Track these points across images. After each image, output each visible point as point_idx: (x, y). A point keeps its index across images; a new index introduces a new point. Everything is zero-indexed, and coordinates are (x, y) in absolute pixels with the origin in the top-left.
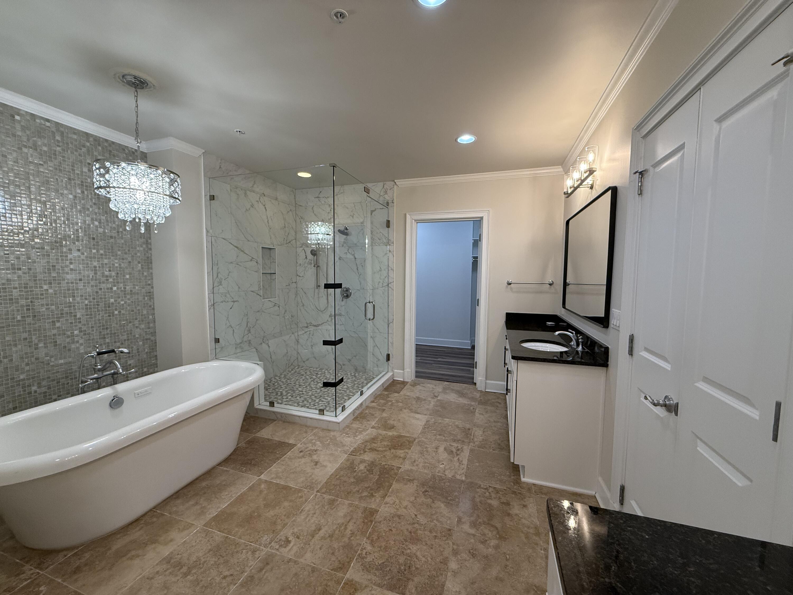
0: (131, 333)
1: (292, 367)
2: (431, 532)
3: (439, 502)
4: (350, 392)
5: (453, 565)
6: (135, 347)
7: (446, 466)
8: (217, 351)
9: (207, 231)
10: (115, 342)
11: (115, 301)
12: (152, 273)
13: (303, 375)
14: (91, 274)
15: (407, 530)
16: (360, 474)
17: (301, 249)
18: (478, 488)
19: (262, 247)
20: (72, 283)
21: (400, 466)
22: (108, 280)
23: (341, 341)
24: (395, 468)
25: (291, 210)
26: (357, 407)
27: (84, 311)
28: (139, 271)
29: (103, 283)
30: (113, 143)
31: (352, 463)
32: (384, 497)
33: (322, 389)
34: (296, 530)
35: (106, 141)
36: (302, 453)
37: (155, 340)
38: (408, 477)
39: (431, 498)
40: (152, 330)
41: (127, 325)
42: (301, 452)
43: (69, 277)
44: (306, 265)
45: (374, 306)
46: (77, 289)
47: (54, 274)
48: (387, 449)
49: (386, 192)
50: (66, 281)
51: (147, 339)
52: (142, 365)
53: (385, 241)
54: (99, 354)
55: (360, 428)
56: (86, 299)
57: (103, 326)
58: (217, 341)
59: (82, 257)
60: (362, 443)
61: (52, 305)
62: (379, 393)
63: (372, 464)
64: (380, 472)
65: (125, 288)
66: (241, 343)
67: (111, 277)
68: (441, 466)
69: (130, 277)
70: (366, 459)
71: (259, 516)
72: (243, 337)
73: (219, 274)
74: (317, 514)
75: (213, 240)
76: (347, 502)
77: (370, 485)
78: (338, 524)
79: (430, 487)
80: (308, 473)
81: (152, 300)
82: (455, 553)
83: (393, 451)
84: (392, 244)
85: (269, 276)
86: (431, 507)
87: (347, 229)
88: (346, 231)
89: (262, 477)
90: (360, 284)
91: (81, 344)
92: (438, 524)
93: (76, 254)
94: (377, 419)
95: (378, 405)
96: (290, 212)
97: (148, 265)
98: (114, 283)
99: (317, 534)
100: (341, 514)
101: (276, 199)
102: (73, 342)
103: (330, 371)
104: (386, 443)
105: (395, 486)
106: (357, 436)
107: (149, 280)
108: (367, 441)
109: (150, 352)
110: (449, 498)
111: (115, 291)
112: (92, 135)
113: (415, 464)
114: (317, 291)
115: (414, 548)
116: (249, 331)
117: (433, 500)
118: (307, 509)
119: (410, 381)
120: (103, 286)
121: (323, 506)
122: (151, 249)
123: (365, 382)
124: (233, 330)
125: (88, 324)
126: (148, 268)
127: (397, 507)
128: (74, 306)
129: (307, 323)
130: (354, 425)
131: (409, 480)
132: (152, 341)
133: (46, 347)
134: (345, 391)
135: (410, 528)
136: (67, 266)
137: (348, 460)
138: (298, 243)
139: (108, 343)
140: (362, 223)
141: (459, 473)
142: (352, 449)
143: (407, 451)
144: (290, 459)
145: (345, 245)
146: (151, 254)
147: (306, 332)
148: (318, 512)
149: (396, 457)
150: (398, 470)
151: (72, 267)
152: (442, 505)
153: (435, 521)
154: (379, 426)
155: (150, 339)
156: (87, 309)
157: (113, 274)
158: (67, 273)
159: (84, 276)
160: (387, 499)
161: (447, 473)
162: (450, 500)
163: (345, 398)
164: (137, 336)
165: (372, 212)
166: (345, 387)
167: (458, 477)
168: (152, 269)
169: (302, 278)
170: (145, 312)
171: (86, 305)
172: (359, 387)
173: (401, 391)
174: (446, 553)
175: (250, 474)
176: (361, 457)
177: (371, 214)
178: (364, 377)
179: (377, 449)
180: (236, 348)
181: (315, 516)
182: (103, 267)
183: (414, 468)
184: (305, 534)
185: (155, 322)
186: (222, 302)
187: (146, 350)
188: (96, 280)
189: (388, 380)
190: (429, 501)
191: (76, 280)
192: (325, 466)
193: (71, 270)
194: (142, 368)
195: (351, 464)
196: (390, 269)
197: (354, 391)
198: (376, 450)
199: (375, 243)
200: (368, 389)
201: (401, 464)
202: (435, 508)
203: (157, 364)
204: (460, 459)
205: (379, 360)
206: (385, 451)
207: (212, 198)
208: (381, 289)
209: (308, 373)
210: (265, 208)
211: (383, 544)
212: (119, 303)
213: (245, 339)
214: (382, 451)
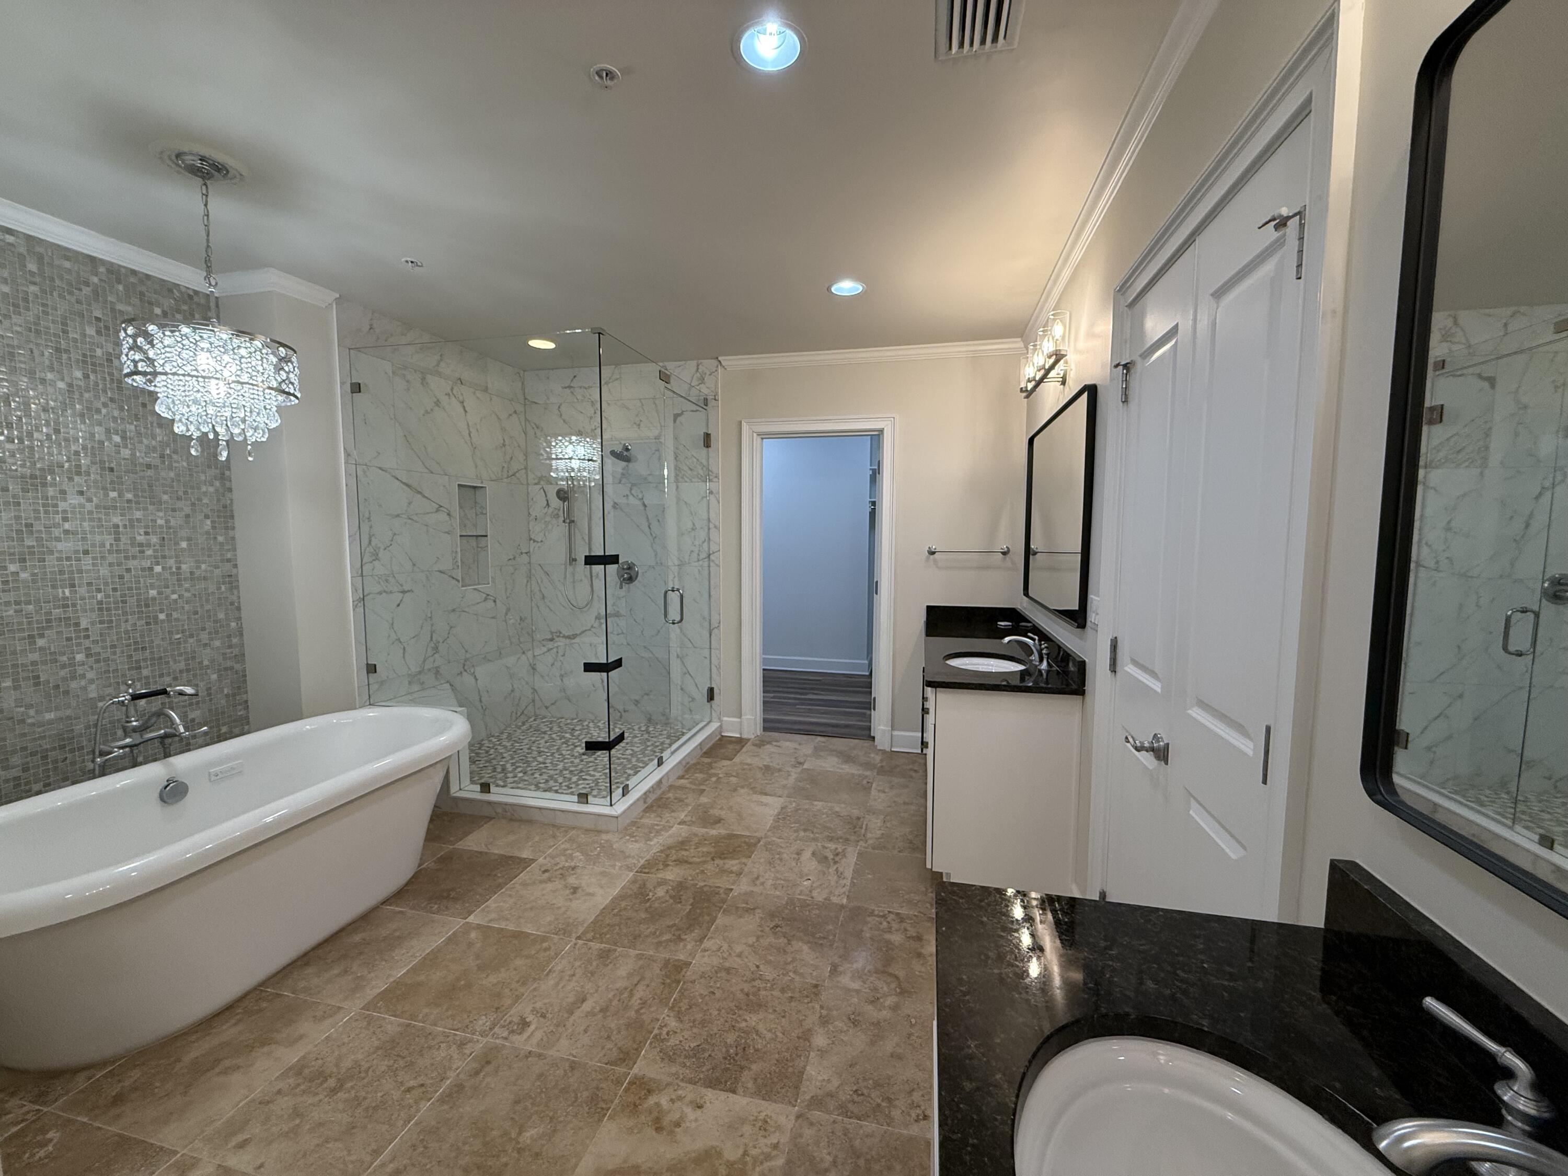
0: (194, 658)
1: (523, 718)
2: (783, 991)
3: (800, 944)
4: (638, 760)
5: (820, 1040)
6: (201, 684)
7: (813, 882)
8: (374, 687)
9: (348, 455)
10: (162, 675)
11: (159, 593)
12: (233, 538)
13: (545, 733)
14: (109, 540)
15: (742, 990)
16: (656, 905)
17: (539, 487)
18: (869, 916)
19: (459, 485)
20: (68, 559)
21: (732, 887)
22: (143, 552)
23: (618, 663)
24: (722, 891)
25: (515, 412)
26: (652, 787)
27: (94, 616)
28: (208, 533)
29: (134, 558)
30: (148, 277)
31: (643, 886)
32: (701, 940)
33: (584, 757)
34: (538, 1005)
35: (134, 272)
36: (547, 875)
37: (244, 670)
38: (744, 905)
39: (784, 937)
40: (236, 651)
41: (186, 642)
42: (546, 871)
43: (60, 546)
44: (548, 519)
45: (682, 596)
46: (80, 571)
47: (29, 542)
48: (709, 859)
49: (702, 380)
50: (56, 555)
51: (226, 669)
52: (218, 720)
53: (701, 472)
54: (135, 697)
55: (657, 825)
56: (99, 591)
57: (136, 643)
58: (372, 669)
59: (89, 506)
60: (662, 851)
61: (28, 603)
62: (694, 761)
63: (681, 886)
64: (694, 898)
65: (179, 568)
66: (420, 673)
67: (149, 545)
68: (805, 883)
69: (189, 545)
70: (668, 877)
71: (469, 986)
72: (424, 661)
73: (373, 539)
74: (577, 976)
75: (360, 473)
76: (633, 952)
77: (676, 922)
78: (617, 989)
79: (783, 918)
80: (559, 908)
81: (235, 592)
82: (825, 1021)
83: (717, 861)
84: (715, 480)
85: (473, 542)
86: (785, 951)
87: (627, 450)
88: (625, 453)
89: (471, 919)
90: (656, 555)
91: (92, 681)
92: (797, 979)
93: (74, 500)
94: (690, 808)
95: (691, 783)
96: (515, 416)
97: (225, 522)
98: (156, 557)
99: (579, 1008)
100: (622, 972)
101: (486, 390)
102: (73, 678)
103: (599, 724)
104: (705, 849)
105: (721, 920)
106: (650, 840)
107: (228, 550)
108: (669, 848)
109: (234, 695)
110: (817, 936)
111: (159, 574)
112: (103, 262)
113: (758, 882)
114: (570, 569)
115: (753, 1019)
116: (436, 649)
117: (789, 940)
118: (559, 968)
119: (753, 737)
120: (132, 564)
121: (589, 961)
122: (230, 490)
123: (668, 741)
124: (404, 649)
125: (104, 641)
126: (227, 528)
127: (725, 956)
128: (74, 605)
129: (552, 633)
130: (646, 821)
131: (747, 910)
132: (237, 673)
133: (16, 688)
134: (629, 761)
135: (747, 987)
136: (57, 525)
137: (634, 881)
138: (531, 476)
139: (147, 678)
140: (657, 438)
141: (837, 893)
142: (642, 862)
143: (744, 860)
144: (524, 885)
145: (624, 480)
146: (231, 500)
147: (549, 650)
148: (579, 972)
149: (723, 871)
150: (728, 895)
151: (67, 526)
152: (805, 948)
153: (791, 974)
154: (694, 819)
155: (232, 668)
156: (100, 609)
157: (154, 539)
158: (58, 539)
159: (93, 545)
160: (706, 944)
161: (815, 894)
162: (820, 938)
163: (630, 772)
164: (206, 663)
165: (676, 416)
166: (629, 752)
167: (835, 900)
168: (233, 528)
169: (539, 544)
170: (221, 616)
171: (100, 603)
172: (655, 752)
173: (735, 755)
174: (808, 1024)
175: (447, 915)
176: (660, 876)
177: (675, 421)
178: (665, 732)
179: (691, 860)
180: (410, 683)
181: (574, 978)
182: (132, 527)
183: (756, 889)
184: (556, 1010)
185: (241, 635)
186: (380, 593)
187: (226, 692)
188: (118, 552)
189: (709, 737)
190: (782, 941)
191: (76, 552)
192: (592, 895)
193: (66, 532)
194: (218, 726)
195: (640, 888)
196: (711, 526)
197: (646, 759)
198: (686, 862)
199: (682, 478)
200: (673, 753)
201: (733, 884)
202: (792, 953)
203: (247, 718)
204: (841, 869)
205: (693, 700)
206: (705, 862)
207: (356, 388)
208: (696, 564)
209: (556, 729)
210: (464, 407)
211: (699, 1016)
212: (167, 598)
213: (429, 664)
214: (699, 863)
